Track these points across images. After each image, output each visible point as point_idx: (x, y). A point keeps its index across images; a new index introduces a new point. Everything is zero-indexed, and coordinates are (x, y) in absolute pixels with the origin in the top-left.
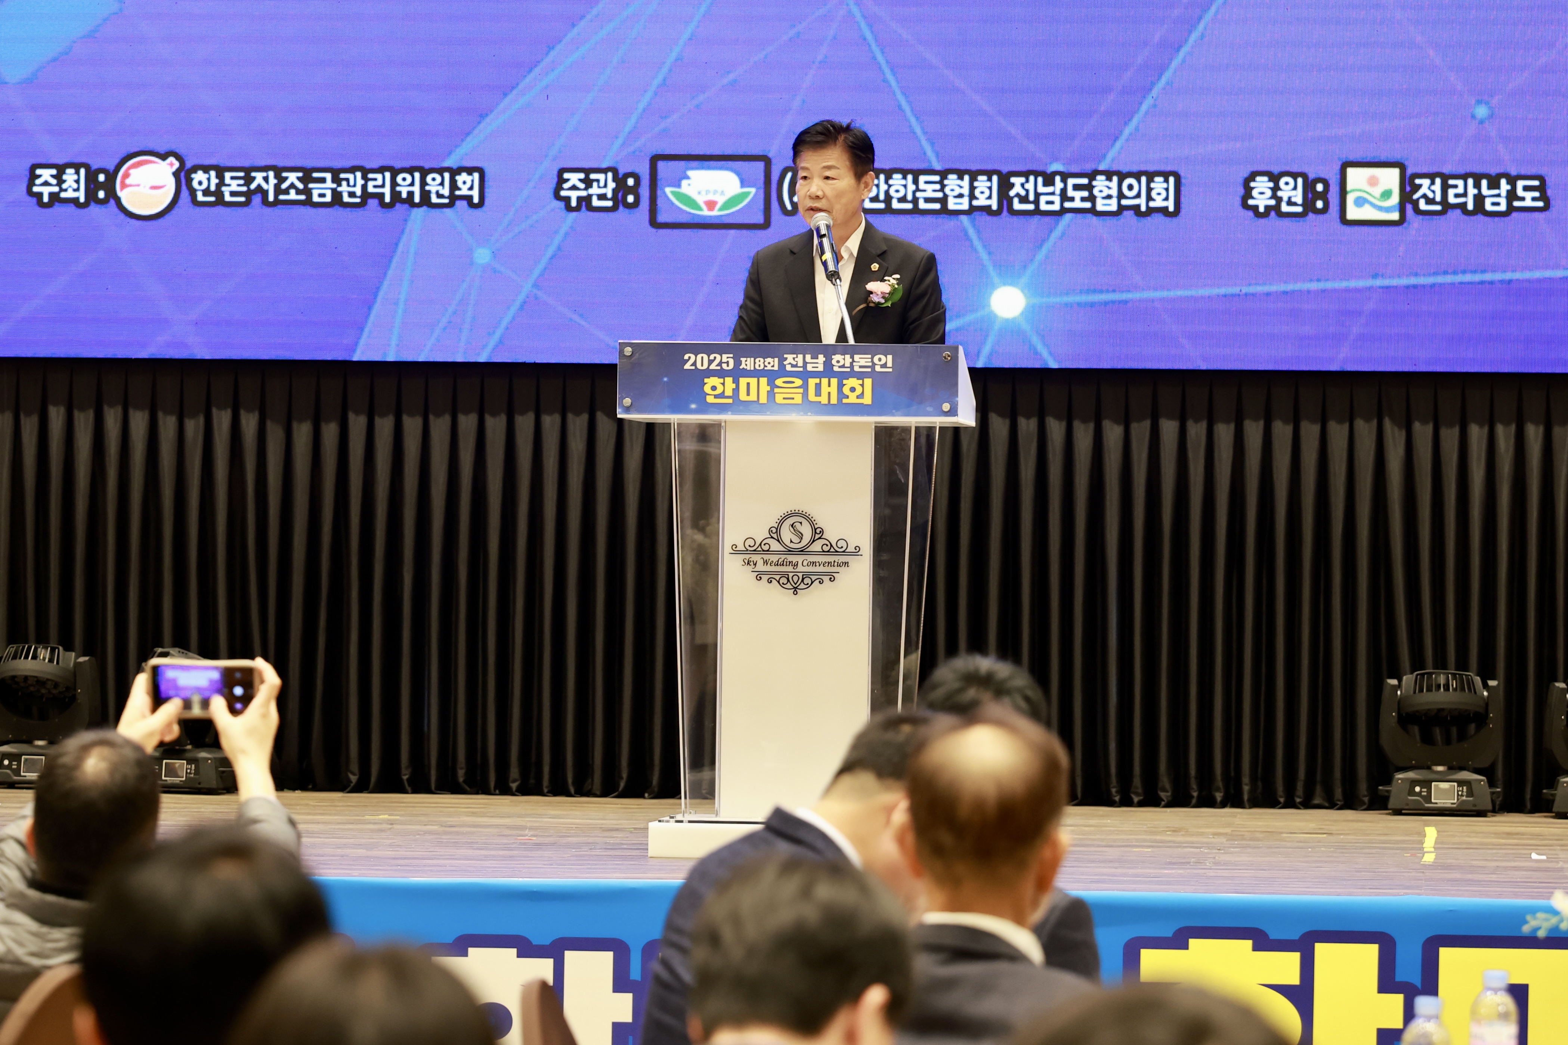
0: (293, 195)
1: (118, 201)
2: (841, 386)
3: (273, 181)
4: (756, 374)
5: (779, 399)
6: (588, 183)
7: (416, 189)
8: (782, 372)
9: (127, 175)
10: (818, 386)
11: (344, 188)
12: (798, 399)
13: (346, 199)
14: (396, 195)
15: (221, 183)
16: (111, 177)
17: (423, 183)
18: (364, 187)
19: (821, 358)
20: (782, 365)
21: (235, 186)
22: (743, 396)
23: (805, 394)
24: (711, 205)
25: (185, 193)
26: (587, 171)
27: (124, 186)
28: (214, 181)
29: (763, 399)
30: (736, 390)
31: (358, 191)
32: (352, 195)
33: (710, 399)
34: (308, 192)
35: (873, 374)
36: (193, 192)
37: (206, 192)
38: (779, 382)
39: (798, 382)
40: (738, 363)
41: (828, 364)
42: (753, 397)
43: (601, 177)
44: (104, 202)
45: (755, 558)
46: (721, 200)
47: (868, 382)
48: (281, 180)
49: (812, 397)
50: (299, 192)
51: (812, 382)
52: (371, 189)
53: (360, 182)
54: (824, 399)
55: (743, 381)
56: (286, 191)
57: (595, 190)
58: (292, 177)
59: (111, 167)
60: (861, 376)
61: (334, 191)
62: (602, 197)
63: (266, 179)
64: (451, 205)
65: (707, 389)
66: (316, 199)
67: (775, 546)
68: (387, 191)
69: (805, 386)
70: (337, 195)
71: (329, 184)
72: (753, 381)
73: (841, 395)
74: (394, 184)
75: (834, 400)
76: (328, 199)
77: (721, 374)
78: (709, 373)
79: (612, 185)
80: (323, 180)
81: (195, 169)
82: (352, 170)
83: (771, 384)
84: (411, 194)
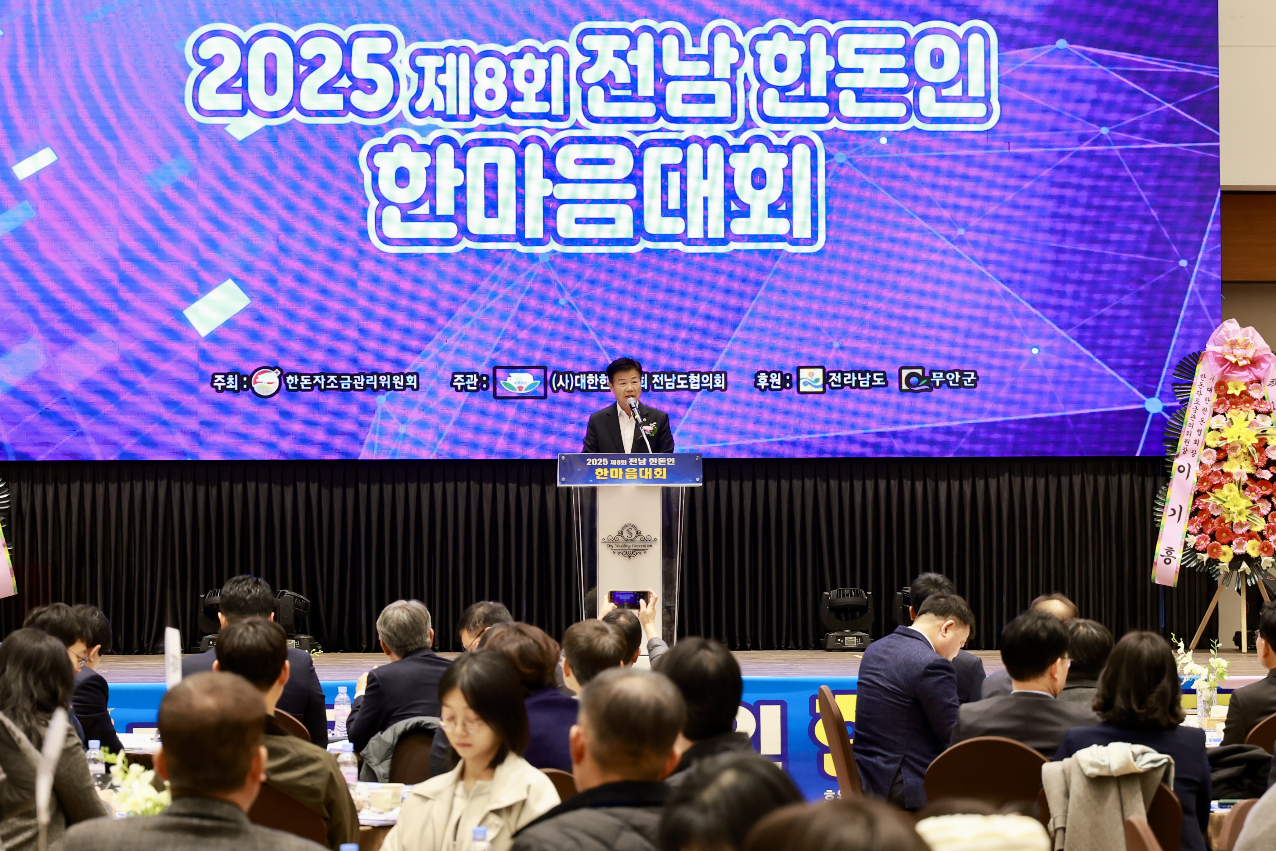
0: (332, 386)
1: (253, 389)
2: (653, 471)
3: (323, 380)
4: (617, 467)
5: (627, 477)
6: (465, 379)
7: (388, 383)
8: (628, 466)
9: (257, 378)
10: (644, 472)
11: (356, 382)
12: (635, 477)
13: (357, 387)
14: (379, 385)
15: (300, 381)
16: (250, 378)
17: (392, 380)
18: (365, 382)
19: (645, 460)
20: (628, 463)
21: (306, 382)
22: (612, 476)
23: (638, 475)
24: (520, 388)
25: (283, 385)
26: (465, 374)
27: (255, 383)
28: (297, 380)
29: (621, 477)
30: (609, 474)
31: (362, 384)
32: (359, 385)
33: (598, 478)
34: (339, 384)
35: (666, 466)
36: (287, 385)
37: (293, 385)
38: (627, 470)
39: (635, 470)
40: (609, 462)
41: (648, 463)
42: (616, 476)
43: (471, 376)
44: (247, 390)
45: (612, 544)
46: (525, 386)
47: (665, 469)
48: (327, 379)
49: (641, 476)
50: (335, 384)
51: (641, 470)
52: (368, 383)
53: (363, 380)
54: (646, 477)
55: (612, 470)
56: (330, 384)
57: (468, 382)
58: (332, 378)
59: (249, 374)
60: (661, 467)
61: (351, 384)
62: (472, 385)
63: (320, 379)
64: (404, 389)
65: (597, 473)
66: (343, 387)
67: (621, 539)
68: (375, 384)
69: (638, 471)
70: (352, 386)
71: (349, 381)
72: (616, 470)
73: (653, 475)
74: (378, 380)
75: (650, 477)
76: (349, 387)
77: (603, 467)
78: (597, 467)
79: (476, 380)
80: (346, 379)
81: (288, 375)
82: (359, 374)
83: (624, 471)
84: (386, 385)
